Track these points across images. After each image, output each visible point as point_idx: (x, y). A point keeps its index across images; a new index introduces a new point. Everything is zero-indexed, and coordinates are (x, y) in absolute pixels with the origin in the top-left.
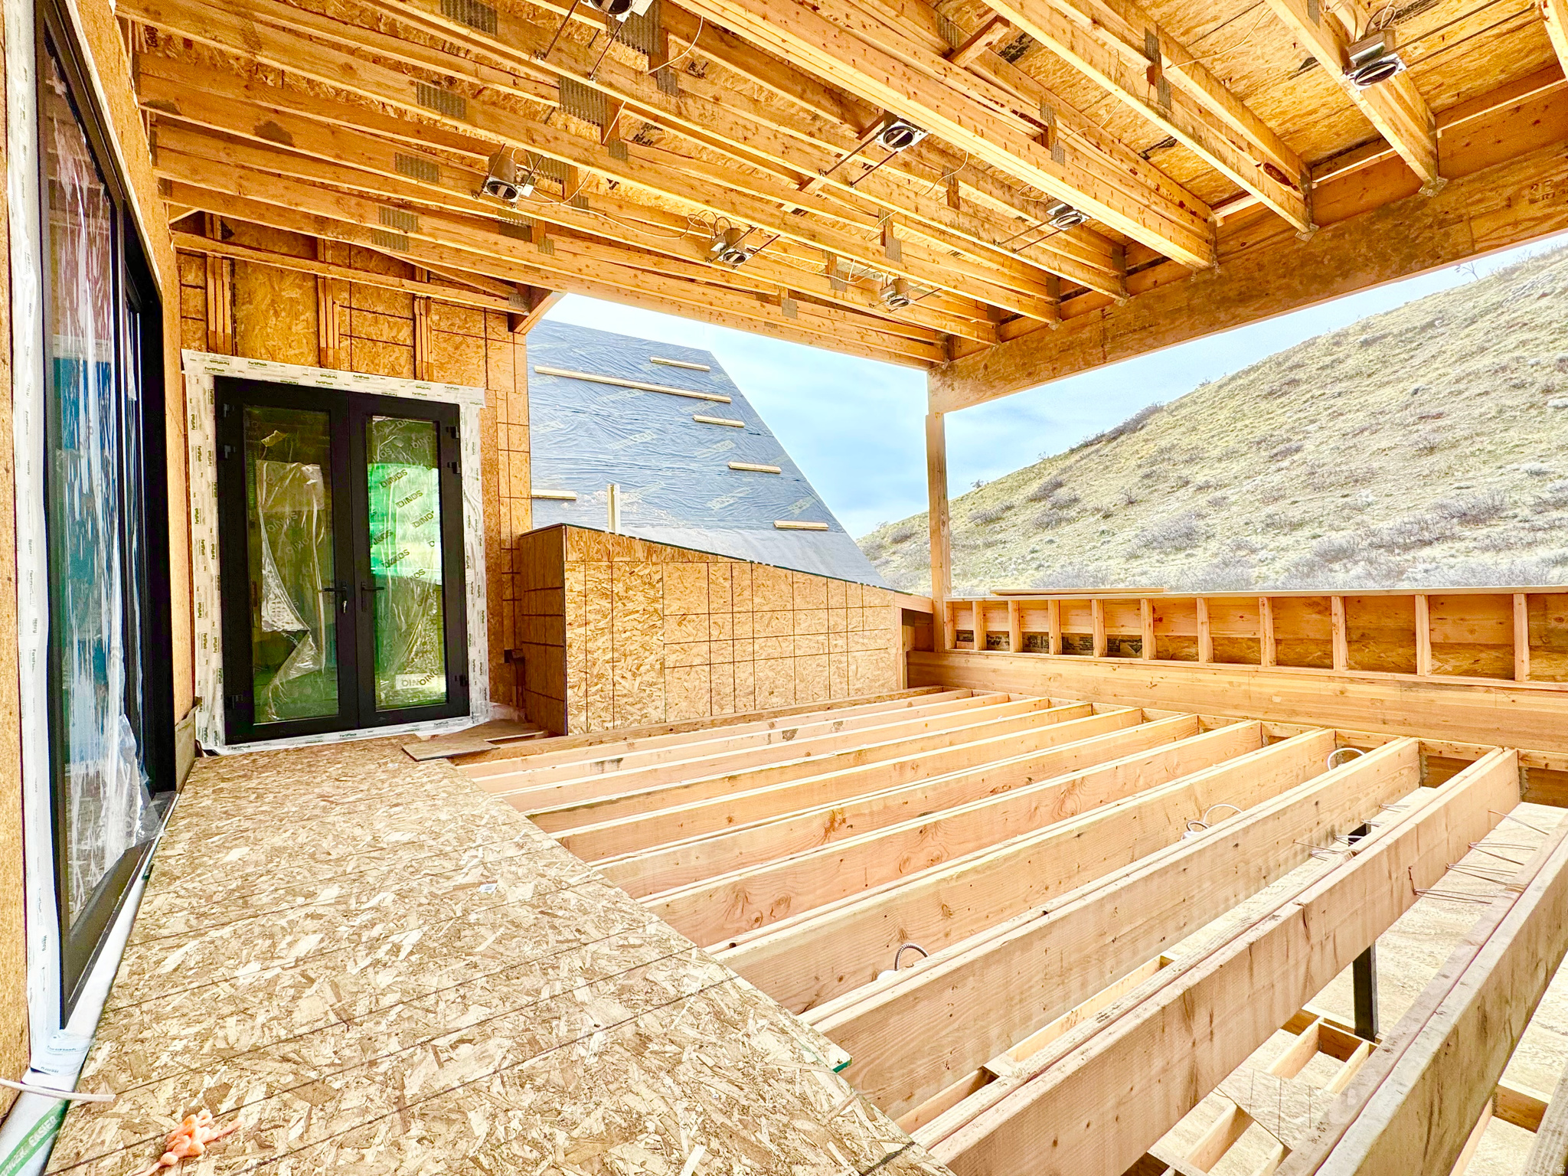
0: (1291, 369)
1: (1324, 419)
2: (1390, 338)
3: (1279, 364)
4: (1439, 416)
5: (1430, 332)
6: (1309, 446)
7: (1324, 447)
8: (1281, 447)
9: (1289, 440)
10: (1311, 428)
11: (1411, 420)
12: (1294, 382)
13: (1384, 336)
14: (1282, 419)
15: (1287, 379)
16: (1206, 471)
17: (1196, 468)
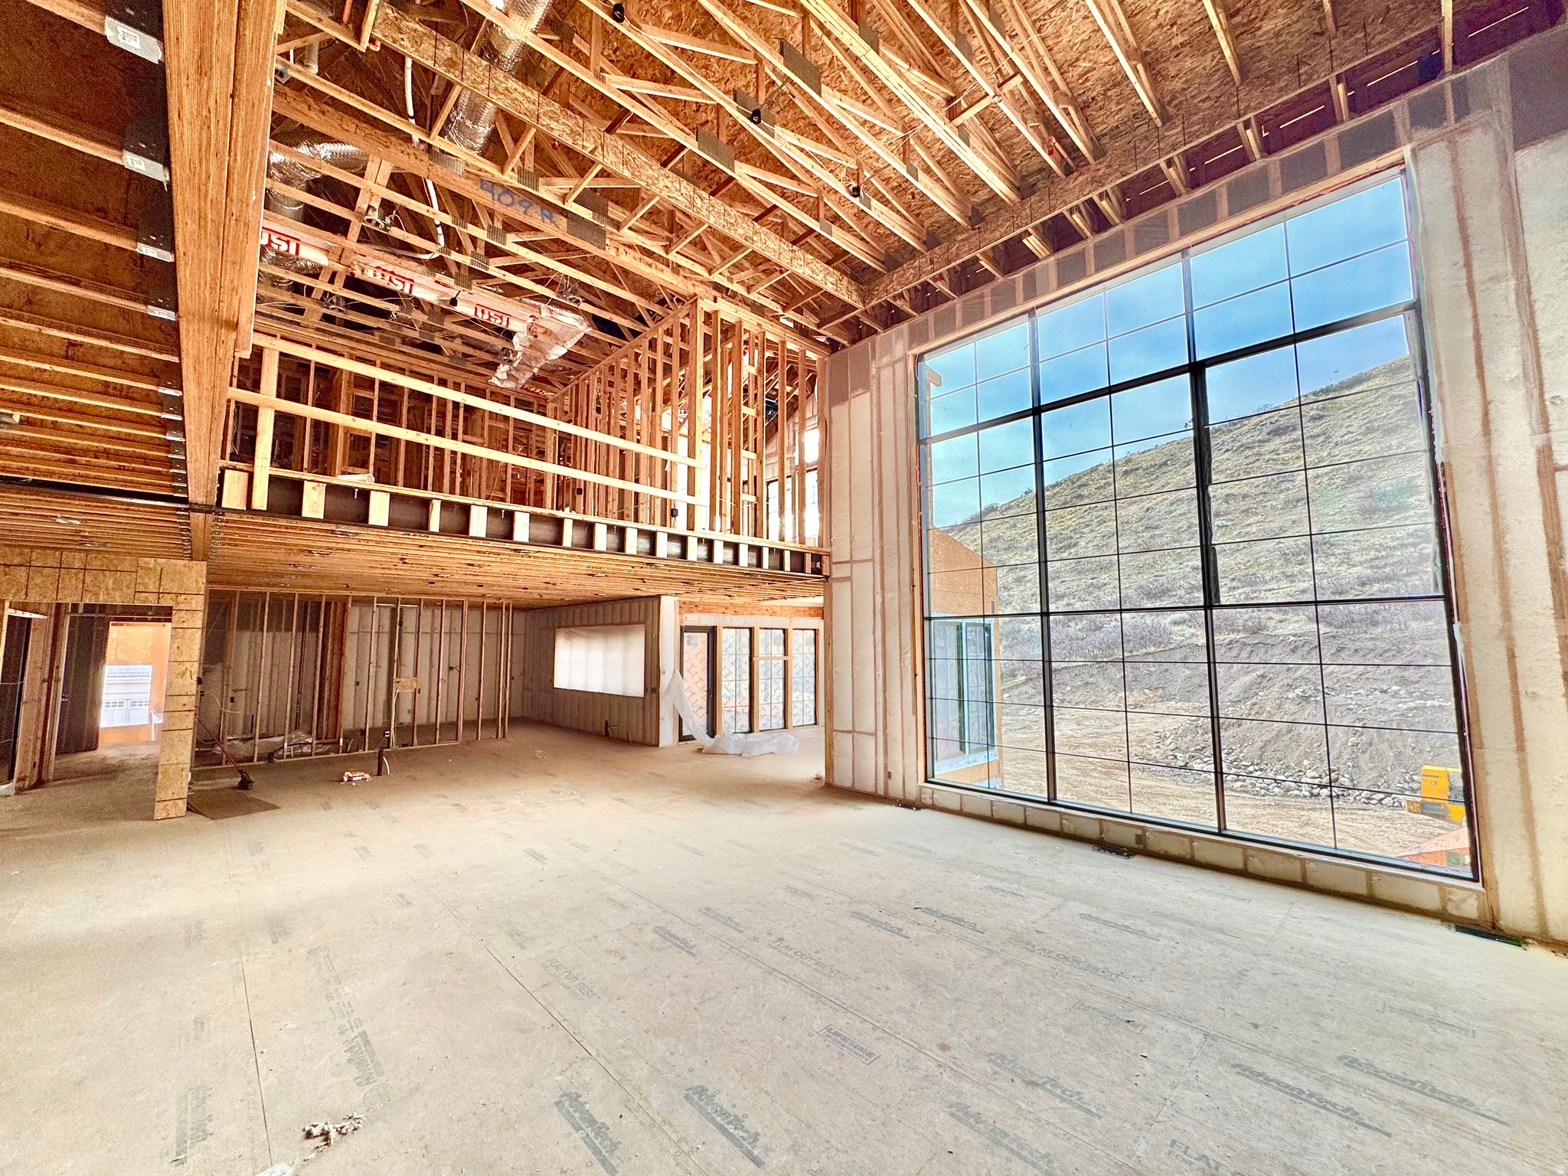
0: (1079, 487)
1: (1094, 523)
2: (1141, 471)
3: (1073, 483)
4: (1156, 528)
5: (1164, 469)
6: (1082, 543)
7: (1091, 544)
8: (1066, 543)
9: (1072, 538)
10: (1086, 530)
11: (1141, 529)
12: (1080, 497)
13: (1137, 469)
14: (1070, 522)
15: (1075, 495)
16: (1017, 557)
17: (1011, 555)
